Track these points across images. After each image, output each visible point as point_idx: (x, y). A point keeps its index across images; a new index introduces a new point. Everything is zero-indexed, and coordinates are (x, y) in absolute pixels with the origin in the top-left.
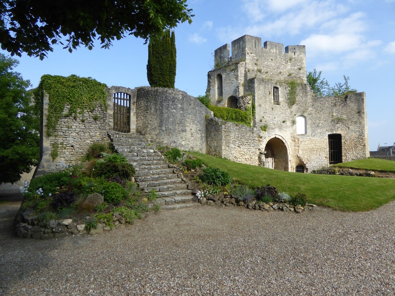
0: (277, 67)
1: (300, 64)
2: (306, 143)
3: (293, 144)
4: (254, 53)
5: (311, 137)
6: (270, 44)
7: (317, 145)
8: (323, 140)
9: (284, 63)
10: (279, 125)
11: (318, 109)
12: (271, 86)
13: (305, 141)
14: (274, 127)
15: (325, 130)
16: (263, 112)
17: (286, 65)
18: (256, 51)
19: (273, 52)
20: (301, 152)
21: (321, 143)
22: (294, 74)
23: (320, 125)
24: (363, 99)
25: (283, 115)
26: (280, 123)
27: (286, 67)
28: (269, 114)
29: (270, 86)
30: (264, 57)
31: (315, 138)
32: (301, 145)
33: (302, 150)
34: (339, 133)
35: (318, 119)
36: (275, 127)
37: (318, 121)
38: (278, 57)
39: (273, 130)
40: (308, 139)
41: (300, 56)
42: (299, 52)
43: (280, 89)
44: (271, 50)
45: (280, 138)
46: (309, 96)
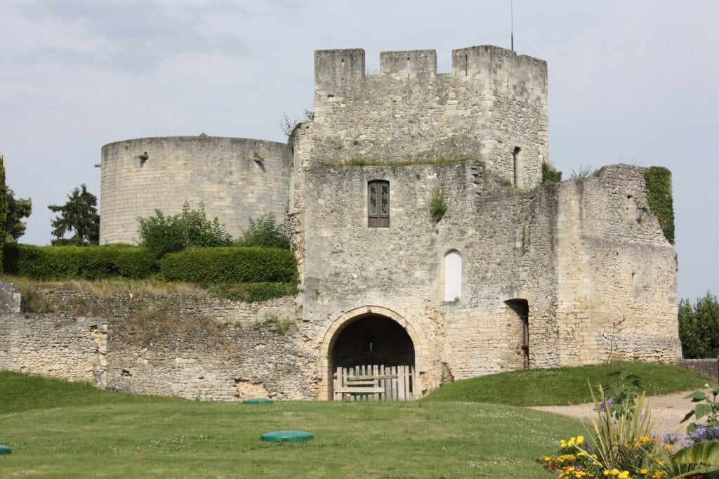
0: (412, 118)
1: (477, 99)
2: (461, 325)
3: (433, 328)
4: (338, 95)
5: (469, 310)
6: (391, 58)
7: (481, 330)
8: (494, 317)
9: (435, 105)
10: (386, 280)
11: (485, 231)
12: (362, 180)
13: (456, 322)
14: (364, 287)
15: (499, 288)
16: (330, 252)
17: (440, 106)
18: (344, 88)
19: (398, 78)
20: (448, 350)
21: (490, 326)
22: (464, 130)
23: (489, 275)
24: (557, 203)
25: (401, 253)
26: (388, 275)
27: (441, 113)
28: (351, 255)
29: (356, 181)
30: (368, 98)
31: (477, 312)
32: (449, 332)
33: (451, 344)
34: (524, 298)
35: (485, 260)
36: (368, 286)
37: (484, 265)
38: (416, 89)
39: (359, 295)
40: (464, 316)
41: (478, 76)
42: (475, 65)
43: (393, 183)
44: (393, 75)
45: (388, 314)
46: (469, 197)
